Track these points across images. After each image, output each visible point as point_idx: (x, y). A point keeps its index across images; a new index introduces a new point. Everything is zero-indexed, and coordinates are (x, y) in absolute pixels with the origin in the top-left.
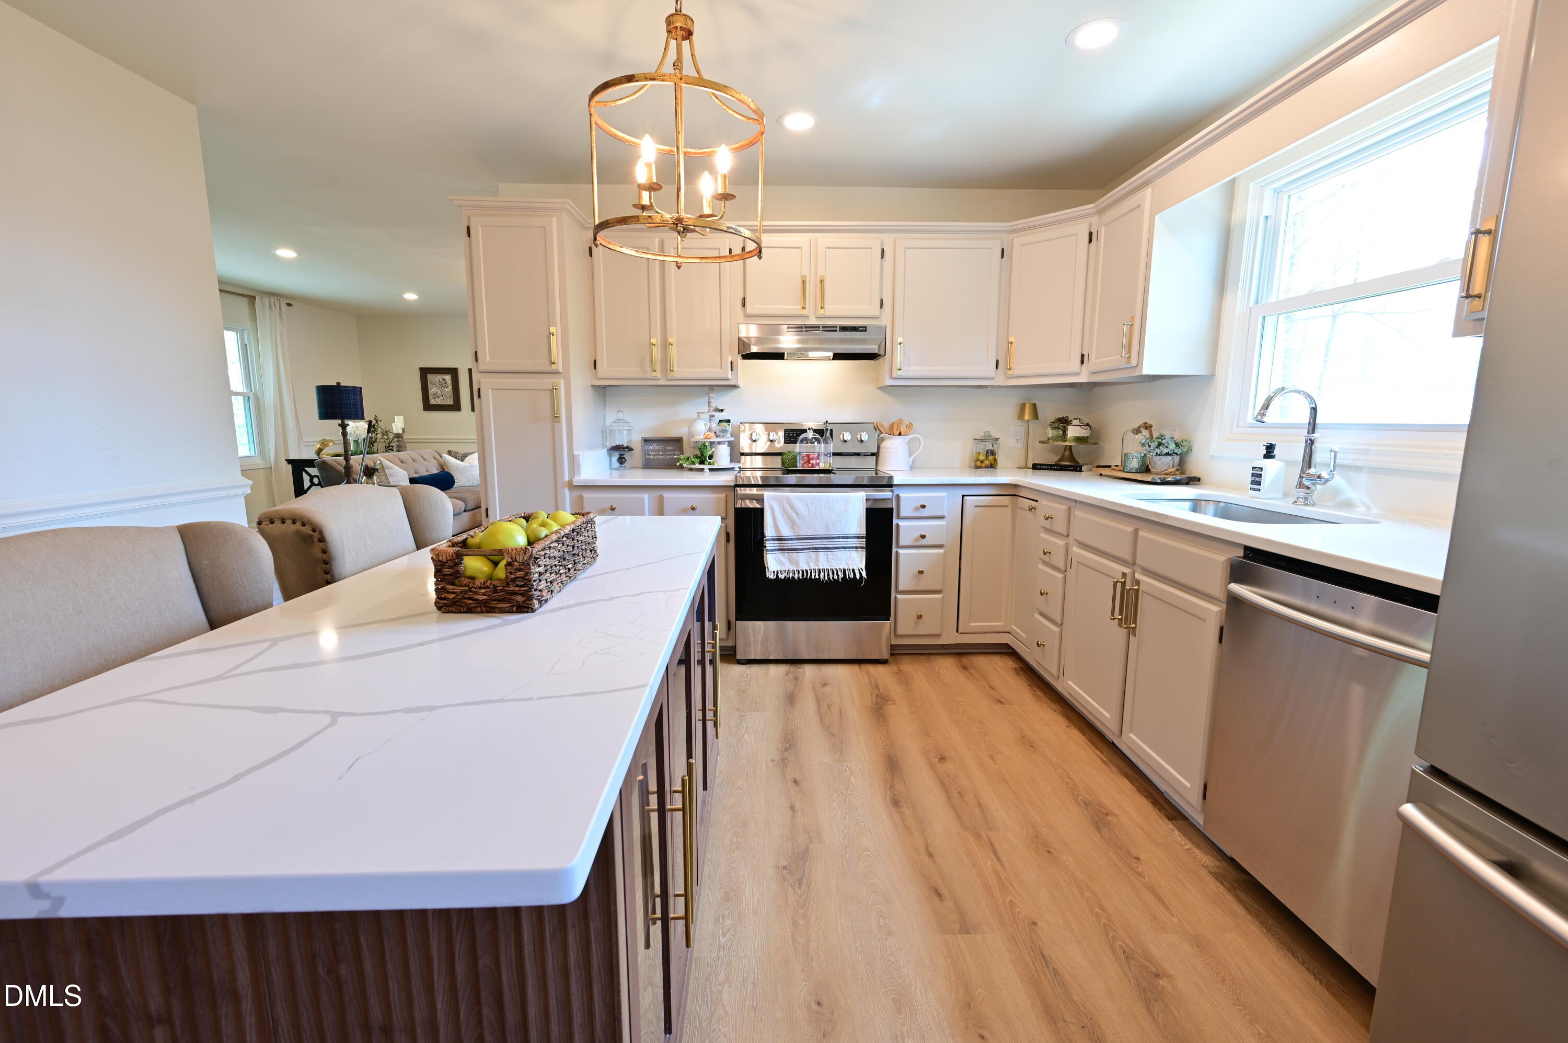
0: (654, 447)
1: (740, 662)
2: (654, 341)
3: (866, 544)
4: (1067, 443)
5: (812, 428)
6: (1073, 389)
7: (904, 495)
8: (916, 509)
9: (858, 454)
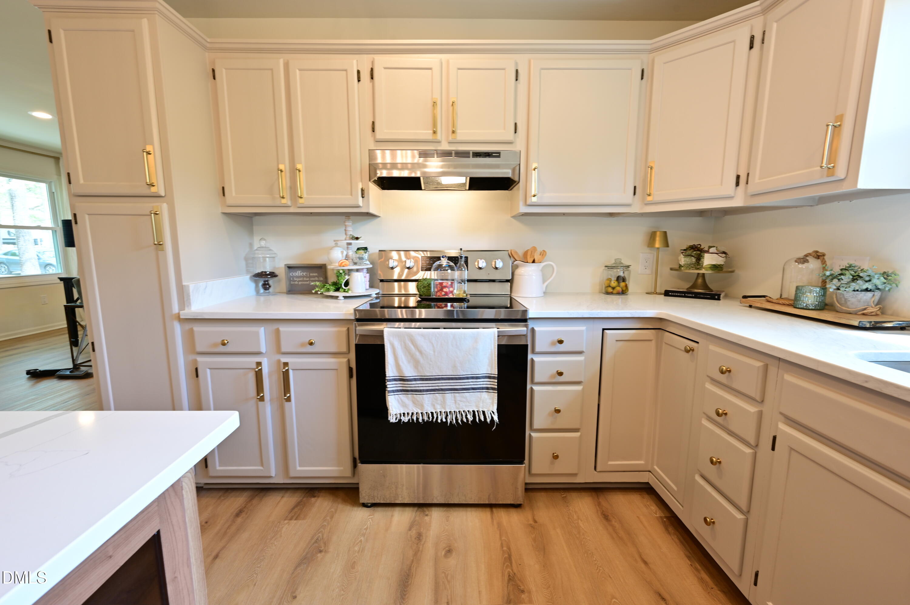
0: (299, 273)
1: (365, 505)
2: (282, 167)
3: (498, 385)
4: (703, 271)
5: (445, 256)
6: (701, 218)
7: (539, 328)
8: (553, 344)
9: (493, 281)
